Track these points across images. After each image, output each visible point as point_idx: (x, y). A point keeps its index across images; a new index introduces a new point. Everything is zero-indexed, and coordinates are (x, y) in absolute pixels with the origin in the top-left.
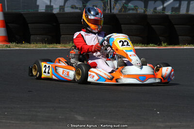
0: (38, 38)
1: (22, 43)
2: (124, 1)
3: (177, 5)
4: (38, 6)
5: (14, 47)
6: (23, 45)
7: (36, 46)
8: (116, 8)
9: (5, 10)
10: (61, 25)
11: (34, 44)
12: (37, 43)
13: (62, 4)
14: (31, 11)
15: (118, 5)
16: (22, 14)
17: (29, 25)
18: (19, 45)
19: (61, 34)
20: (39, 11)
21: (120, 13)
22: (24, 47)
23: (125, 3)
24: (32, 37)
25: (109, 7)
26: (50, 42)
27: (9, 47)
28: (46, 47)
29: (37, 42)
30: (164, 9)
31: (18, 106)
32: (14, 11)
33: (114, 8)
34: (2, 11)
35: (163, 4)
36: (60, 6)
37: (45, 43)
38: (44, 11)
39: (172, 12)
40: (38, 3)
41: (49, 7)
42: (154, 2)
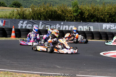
3: (60, 27)
13: (26, 25)
33: (41, 26)
40: (18, 25)
41: (22, 26)
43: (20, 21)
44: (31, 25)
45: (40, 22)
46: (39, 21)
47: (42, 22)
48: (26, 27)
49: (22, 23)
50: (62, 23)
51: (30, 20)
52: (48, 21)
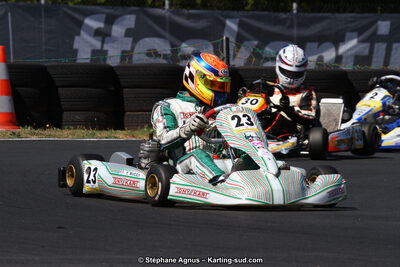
0: (77, 117)
1: (45, 128)
2: (256, 43)
4: (76, 51)
5: (28, 134)
6: (47, 132)
7: (73, 135)
8: (239, 55)
9: (9, 58)
10: (125, 90)
11: (69, 129)
12: (75, 128)
13: (128, 48)
14: (64, 61)
15: (243, 49)
16: (46, 68)
17: (60, 89)
18: (38, 131)
19: (126, 108)
20: (78, 61)
21: (248, 67)
22: (50, 136)
23: (257, 46)
24: (66, 115)
25: (225, 55)
26: (103, 127)
27: (19, 136)
28: (93, 135)
29: (75, 125)
30: (339, 59)
31: (37, 258)
32: (29, 61)
33: (235, 55)
34: (5, 61)
35: (337, 49)
36: (123, 52)
37: (93, 129)
38: (88, 61)
39: (354, 65)
40: (76, 46)
41: (100, 54)
42: (317, 44)
43: (87, 14)
44: (162, 46)
45: (229, 23)
46: (217, 13)
47: (241, 25)
48: (126, 55)
49: (98, 33)
50: (384, 27)
51: (158, 11)
52: (283, 16)
